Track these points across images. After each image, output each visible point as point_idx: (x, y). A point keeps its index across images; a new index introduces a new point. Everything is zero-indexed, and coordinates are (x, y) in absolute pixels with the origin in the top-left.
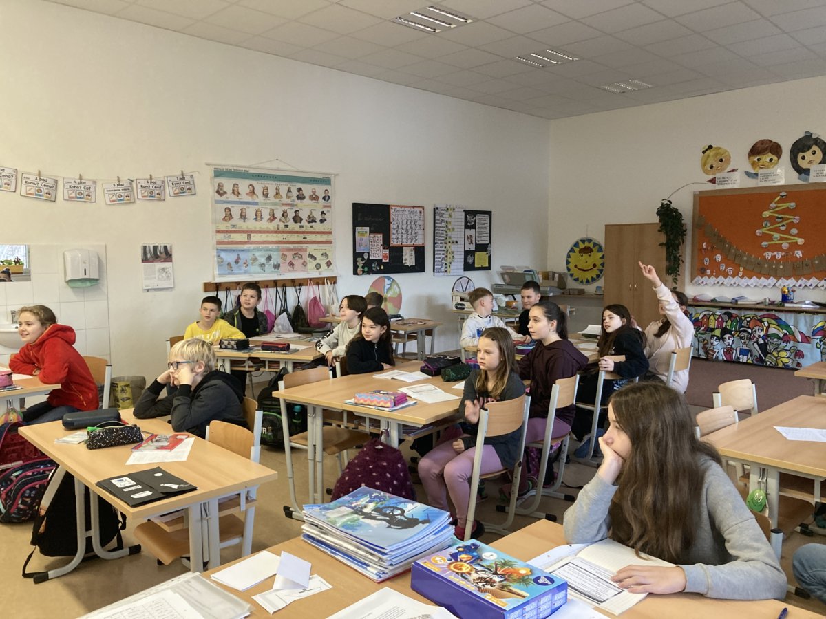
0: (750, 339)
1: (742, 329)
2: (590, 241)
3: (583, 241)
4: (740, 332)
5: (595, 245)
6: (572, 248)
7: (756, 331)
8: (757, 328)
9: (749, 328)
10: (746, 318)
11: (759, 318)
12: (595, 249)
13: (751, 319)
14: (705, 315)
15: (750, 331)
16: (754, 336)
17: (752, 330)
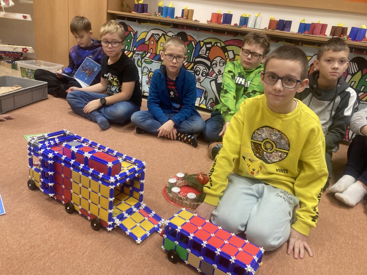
0: (207, 74)
1: (197, 60)
4: (196, 63)
7: (216, 64)
8: (218, 59)
9: (208, 59)
10: (206, 44)
11: (223, 45)
13: (213, 46)
14: (153, 35)
15: (209, 63)
16: (213, 72)
17: (211, 62)
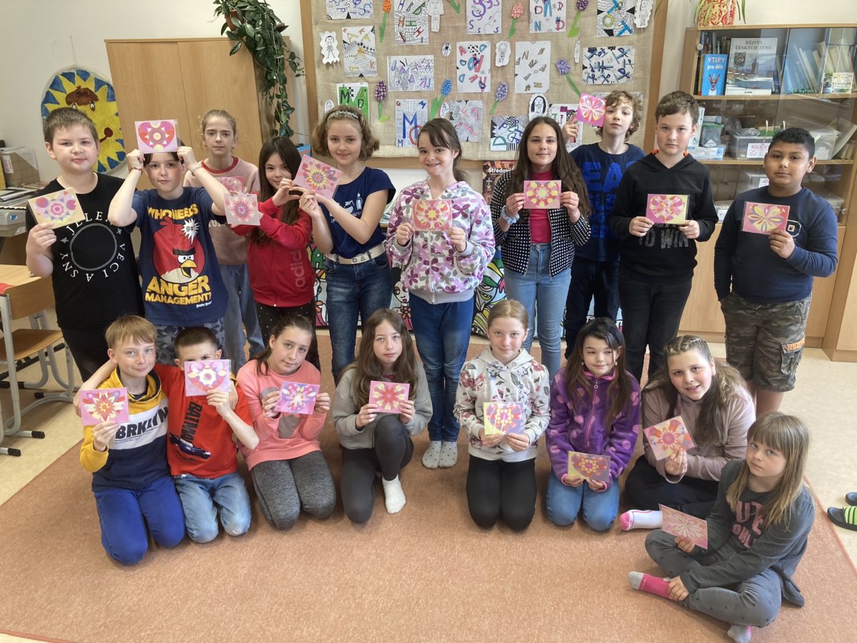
2: (85, 75)
3: (69, 76)
5: (99, 83)
6: (48, 93)
12: (101, 94)
